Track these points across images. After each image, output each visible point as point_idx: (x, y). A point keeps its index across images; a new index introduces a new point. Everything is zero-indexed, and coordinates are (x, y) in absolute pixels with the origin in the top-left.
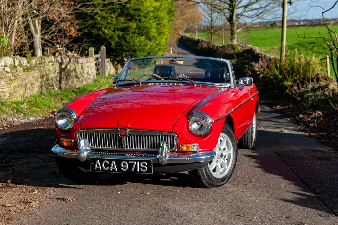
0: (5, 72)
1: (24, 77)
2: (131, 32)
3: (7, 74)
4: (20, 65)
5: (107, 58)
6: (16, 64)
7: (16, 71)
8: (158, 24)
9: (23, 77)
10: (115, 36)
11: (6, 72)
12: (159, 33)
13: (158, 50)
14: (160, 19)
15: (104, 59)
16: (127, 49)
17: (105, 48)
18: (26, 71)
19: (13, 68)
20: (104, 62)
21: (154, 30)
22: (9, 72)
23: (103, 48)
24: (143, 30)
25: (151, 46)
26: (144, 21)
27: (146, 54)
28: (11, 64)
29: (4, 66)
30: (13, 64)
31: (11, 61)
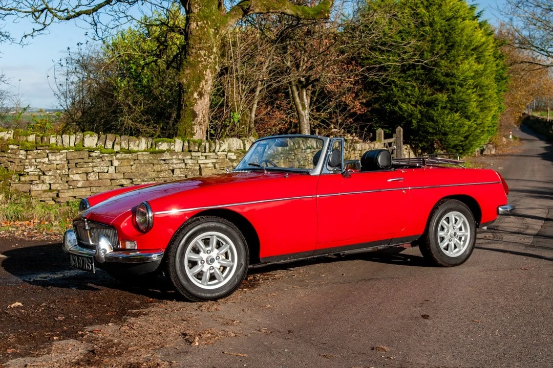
2: (439, 107)
3: (231, 164)
5: (404, 143)
6: (247, 149)
8: (480, 96)
10: (417, 113)
11: (229, 159)
12: (481, 108)
13: (480, 133)
14: (484, 88)
15: (401, 144)
16: (435, 131)
17: (402, 129)
19: (240, 154)
20: (401, 150)
21: (474, 104)
22: (235, 160)
23: (400, 130)
24: (457, 104)
25: (470, 127)
26: (460, 91)
27: (463, 139)
28: (240, 148)
29: (227, 151)
30: (243, 149)
31: (240, 144)
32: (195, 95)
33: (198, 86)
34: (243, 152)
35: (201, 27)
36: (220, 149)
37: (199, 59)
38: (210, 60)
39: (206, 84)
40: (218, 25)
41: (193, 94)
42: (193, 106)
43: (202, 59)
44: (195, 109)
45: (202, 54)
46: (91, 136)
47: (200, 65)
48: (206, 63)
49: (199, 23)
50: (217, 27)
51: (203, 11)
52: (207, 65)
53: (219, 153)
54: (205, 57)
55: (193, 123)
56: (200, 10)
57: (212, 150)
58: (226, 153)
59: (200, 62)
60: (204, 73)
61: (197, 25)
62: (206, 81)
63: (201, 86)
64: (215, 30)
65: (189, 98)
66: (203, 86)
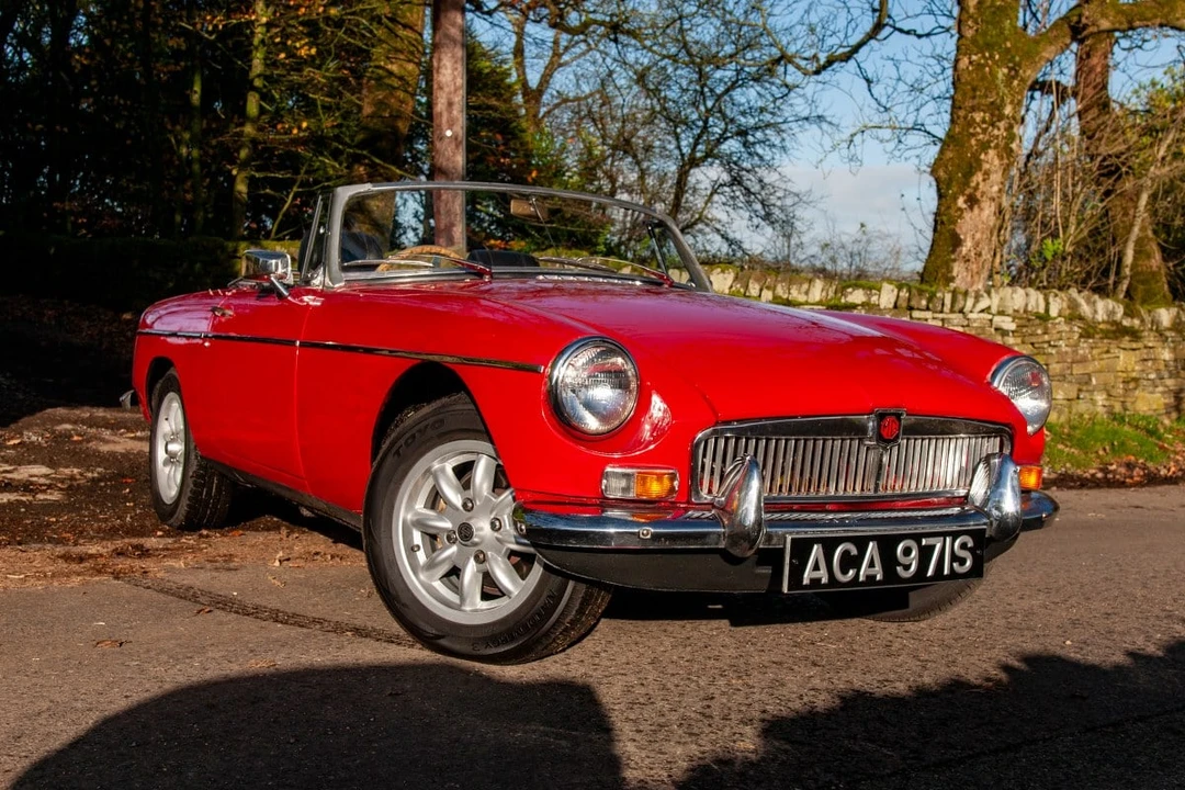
0: (993, 330)
1: (1081, 352)
4: (1073, 316)
6: (1054, 312)
7: (1045, 333)
9: (1075, 352)
11: (996, 329)
18: (1097, 336)
19: (1030, 321)
22: (1011, 332)
28: (1035, 311)
29: (994, 310)
30: (1042, 310)
31: (1037, 300)
32: (961, 202)
33: (966, 184)
34: (1038, 316)
35: (979, 64)
36: (974, 306)
37: (971, 130)
38: (996, 132)
39: (984, 180)
40: (1017, 59)
41: (955, 199)
42: (955, 223)
43: (978, 130)
44: (958, 231)
45: (978, 120)
46: (723, 272)
47: (973, 142)
48: (987, 138)
49: (974, 57)
50: (1015, 65)
51: (985, 34)
52: (989, 142)
53: (971, 316)
54: (984, 126)
55: (953, 257)
56: (977, 31)
57: (957, 308)
58: (990, 317)
59: (973, 135)
60: (982, 156)
61: (971, 63)
62: (987, 174)
63: (973, 184)
64: (1010, 69)
65: (949, 208)
66: (978, 184)
